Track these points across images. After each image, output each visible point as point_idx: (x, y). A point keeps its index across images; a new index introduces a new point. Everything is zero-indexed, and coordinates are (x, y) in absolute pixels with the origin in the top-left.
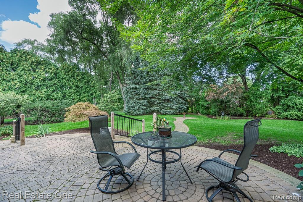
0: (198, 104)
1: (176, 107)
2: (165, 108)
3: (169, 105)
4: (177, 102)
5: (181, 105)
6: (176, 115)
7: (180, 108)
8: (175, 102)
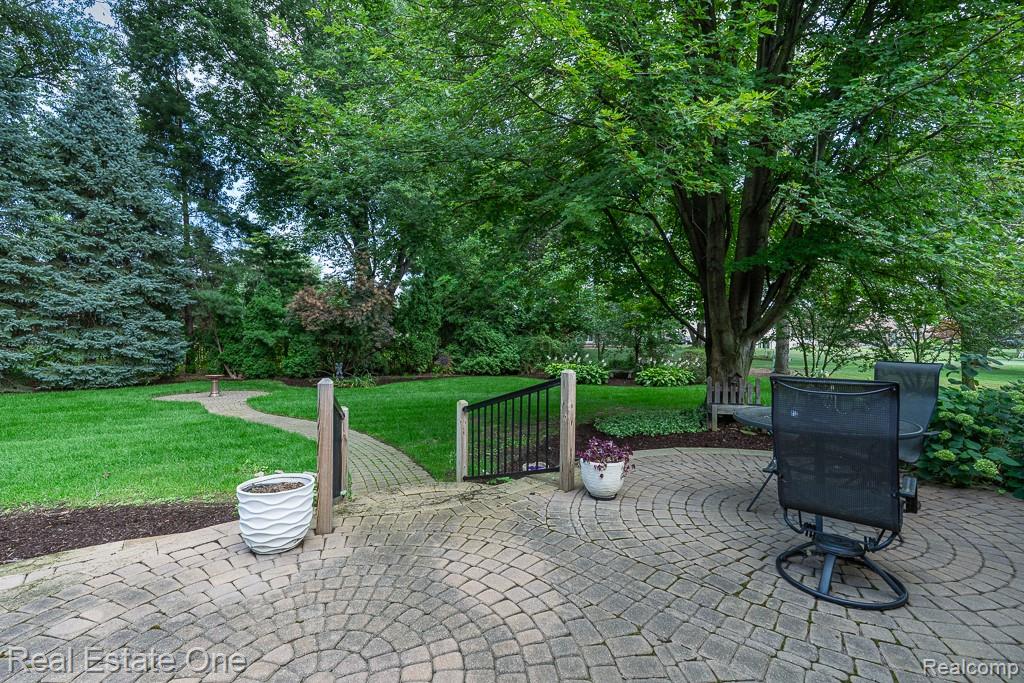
0: (233, 338)
1: (141, 349)
2: (68, 356)
3: (99, 337)
4: (145, 328)
5: (165, 340)
6: (136, 385)
7: (161, 356)
8: (132, 325)
